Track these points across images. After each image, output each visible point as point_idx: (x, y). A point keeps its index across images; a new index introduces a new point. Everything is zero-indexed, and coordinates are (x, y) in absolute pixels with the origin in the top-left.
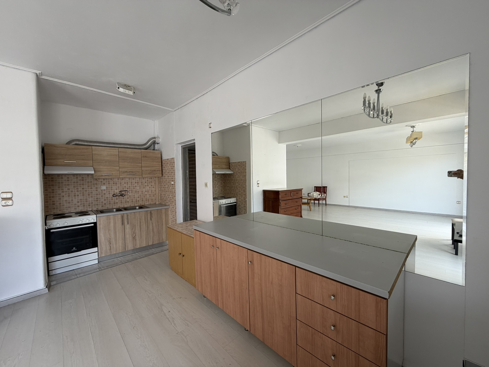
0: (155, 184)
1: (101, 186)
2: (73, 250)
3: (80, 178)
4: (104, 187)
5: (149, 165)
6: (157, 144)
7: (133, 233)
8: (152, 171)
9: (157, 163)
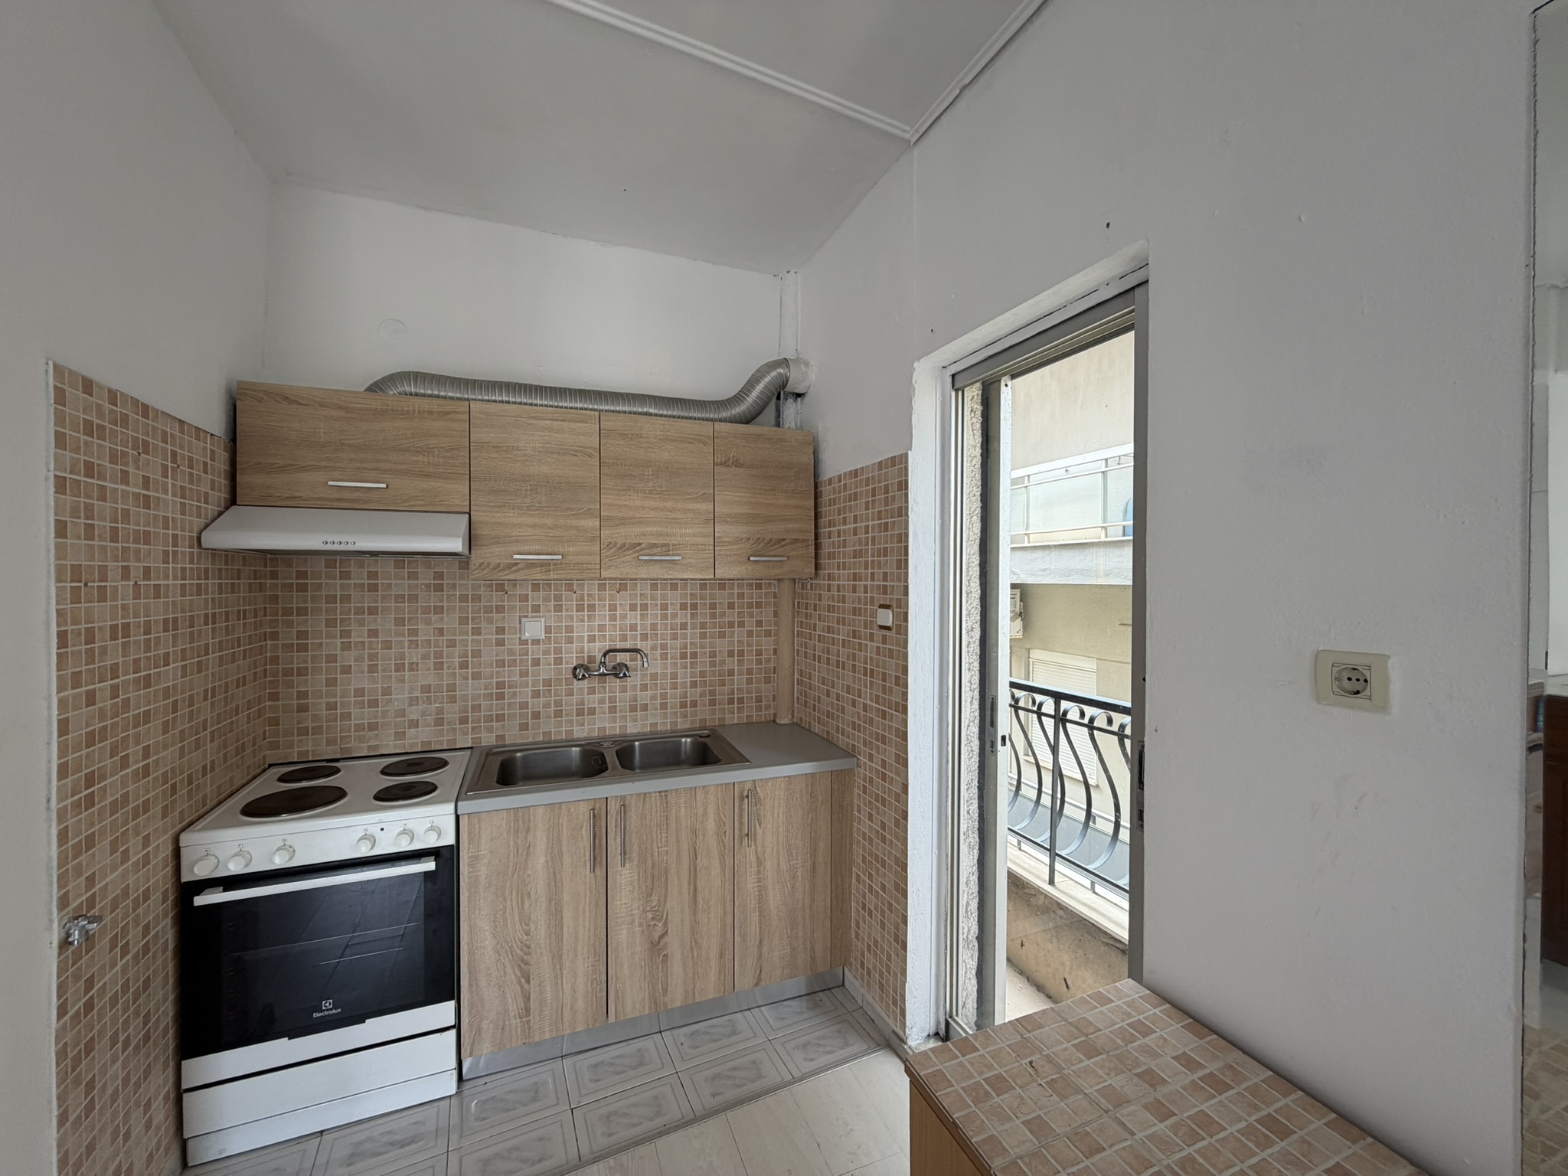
0: (776, 614)
1: (523, 620)
2: (319, 1015)
4: (534, 629)
5: (751, 512)
6: (795, 400)
7: (653, 919)
8: (765, 547)
9: (793, 502)
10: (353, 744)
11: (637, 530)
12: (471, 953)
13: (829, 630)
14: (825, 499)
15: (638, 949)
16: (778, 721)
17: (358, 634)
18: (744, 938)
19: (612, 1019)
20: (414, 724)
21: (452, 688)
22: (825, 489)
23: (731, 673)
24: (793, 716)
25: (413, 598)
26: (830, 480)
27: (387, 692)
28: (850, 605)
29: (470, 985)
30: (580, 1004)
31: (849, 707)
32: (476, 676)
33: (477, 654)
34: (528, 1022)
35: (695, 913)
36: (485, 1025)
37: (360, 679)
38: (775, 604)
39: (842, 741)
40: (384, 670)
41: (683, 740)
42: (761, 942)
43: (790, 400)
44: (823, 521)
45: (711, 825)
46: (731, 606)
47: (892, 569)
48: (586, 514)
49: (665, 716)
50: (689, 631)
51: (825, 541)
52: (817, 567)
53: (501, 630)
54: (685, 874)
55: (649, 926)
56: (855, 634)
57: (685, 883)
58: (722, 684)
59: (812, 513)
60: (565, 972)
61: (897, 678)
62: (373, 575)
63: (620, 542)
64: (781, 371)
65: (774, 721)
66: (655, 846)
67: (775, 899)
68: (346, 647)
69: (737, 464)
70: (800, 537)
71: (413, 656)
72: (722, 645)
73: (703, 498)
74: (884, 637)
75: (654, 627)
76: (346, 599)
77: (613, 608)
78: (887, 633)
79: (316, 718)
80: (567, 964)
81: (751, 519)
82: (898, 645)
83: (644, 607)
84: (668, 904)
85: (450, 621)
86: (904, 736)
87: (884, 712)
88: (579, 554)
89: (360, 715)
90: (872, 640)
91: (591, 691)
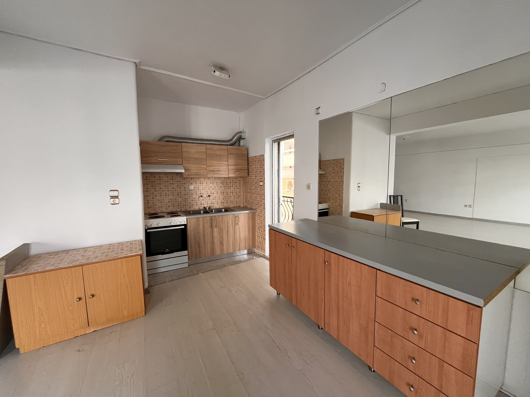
0: (240, 184)
2: (166, 251)
3: (170, 177)
4: (191, 187)
5: (235, 164)
7: (221, 238)
8: (237, 170)
9: (243, 161)
10: (158, 210)
11: (213, 168)
12: (190, 242)
13: (251, 187)
14: (250, 161)
15: (218, 243)
17: (158, 189)
18: (237, 242)
19: (214, 255)
20: (169, 206)
21: (176, 199)
22: (250, 159)
23: (231, 196)
24: (244, 205)
25: (168, 181)
26: (251, 157)
27: (164, 200)
28: (255, 182)
29: (190, 248)
30: (209, 252)
32: (181, 197)
33: (180, 192)
34: (200, 255)
35: (228, 237)
36: (193, 255)
37: (158, 198)
38: (240, 182)
39: (254, 208)
40: (163, 196)
41: (222, 209)
42: (240, 243)
43: (242, 140)
44: (249, 165)
45: (231, 221)
46: (230, 183)
47: (262, 175)
48: (204, 165)
49: (218, 205)
50: (222, 188)
51: (250, 169)
52: (248, 175)
53: (185, 188)
54: (226, 230)
55: (220, 239)
56: (256, 187)
57: (226, 232)
58: (229, 199)
59: (247, 164)
61: (263, 194)
62: (160, 177)
63: (210, 170)
64: (240, 134)
66: (221, 225)
67: (242, 236)
68: (155, 191)
69: (232, 154)
70: (245, 168)
71: (168, 193)
72: (229, 191)
73: (226, 161)
74: (261, 187)
75: (215, 187)
76: (155, 182)
77: (207, 183)
79: (151, 205)
80: (206, 245)
81: (235, 165)
82: (263, 188)
83: (213, 183)
84: (223, 235)
85: (175, 186)
86: (264, 204)
87: (261, 200)
88: (202, 172)
89: (159, 205)
90: (259, 188)
91: (203, 200)
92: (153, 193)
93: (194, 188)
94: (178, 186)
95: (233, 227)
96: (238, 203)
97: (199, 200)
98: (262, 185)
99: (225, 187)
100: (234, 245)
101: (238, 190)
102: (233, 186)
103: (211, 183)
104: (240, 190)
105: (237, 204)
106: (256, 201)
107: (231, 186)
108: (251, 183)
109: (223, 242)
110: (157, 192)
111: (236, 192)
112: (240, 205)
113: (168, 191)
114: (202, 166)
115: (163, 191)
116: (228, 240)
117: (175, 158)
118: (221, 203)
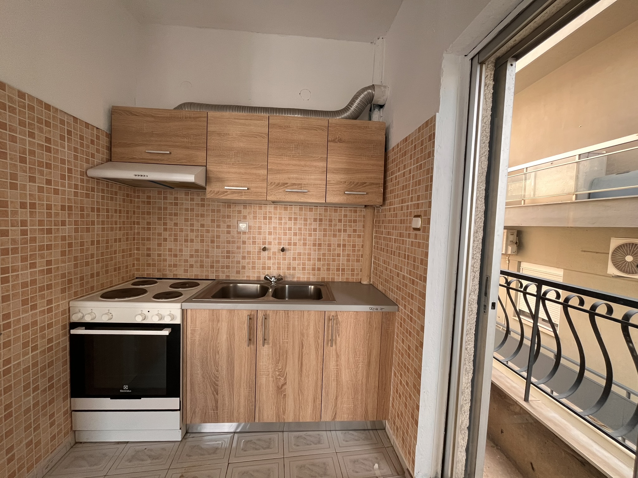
0: (364, 227)
1: (239, 222)
2: (122, 391)
4: (243, 226)
5: (347, 167)
6: (379, 110)
7: (279, 375)
8: (353, 186)
9: (372, 162)
10: (168, 272)
11: (286, 176)
12: (192, 375)
13: (389, 233)
15: (271, 389)
16: (362, 282)
17: (170, 225)
18: (327, 394)
19: (257, 420)
20: (192, 266)
21: (207, 251)
23: (339, 255)
24: (370, 280)
25: (192, 210)
27: (181, 250)
28: (399, 218)
29: (191, 390)
31: (395, 277)
32: (218, 247)
33: (218, 237)
34: (217, 413)
35: (301, 376)
36: (197, 410)
37: (170, 245)
38: (364, 221)
39: (392, 296)
40: (180, 241)
41: (310, 286)
42: (336, 399)
43: (377, 110)
44: (389, 173)
45: (311, 331)
46: (340, 221)
47: (422, 193)
48: (261, 167)
49: (304, 274)
50: (317, 233)
51: (389, 184)
52: (384, 199)
53: (229, 227)
54: (296, 356)
55: (277, 378)
56: (401, 235)
57: (296, 361)
58: (334, 260)
59: (383, 169)
60: (235, 394)
61: (422, 260)
62: (176, 199)
63: (277, 182)
64: (370, 91)
65: (360, 282)
66: (281, 338)
67: (345, 376)
68: (165, 230)
69: (340, 141)
70: (375, 181)
71: (192, 236)
72: (334, 241)
73: (321, 159)
74: (416, 235)
75: (300, 229)
76: (166, 209)
77: (280, 219)
78: (418, 232)
79: (153, 260)
80: (236, 390)
81: (347, 171)
82: (424, 239)
83: (296, 219)
84: (287, 369)
85: (207, 221)
86: (423, 296)
87: (413, 280)
88: (256, 187)
89: (170, 260)
90: (409, 237)
91: (269, 258)
92: (160, 234)
93: (250, 227)
94: (213, 221)
95: (317, 350)
96: (358, 274)
97: (259, 258)
98: (418, 229)
99: (325, 230)
100: (318, 402)
101: (359, 241)
102: (345, 231)
103: (290, 219)
104: (363, 241)
105: (353, 275)
106: (398, 276)
107: (340, 231)
108: (390, 222)
109: (285, 387)
110: (168, 233)
111: (354, 246)
112: (361, 279)
113: (192, 231)
114: (255, 171)
115: (181, 230)
116: (299, 384)
117: (188, 148)
118: (313, 269)
